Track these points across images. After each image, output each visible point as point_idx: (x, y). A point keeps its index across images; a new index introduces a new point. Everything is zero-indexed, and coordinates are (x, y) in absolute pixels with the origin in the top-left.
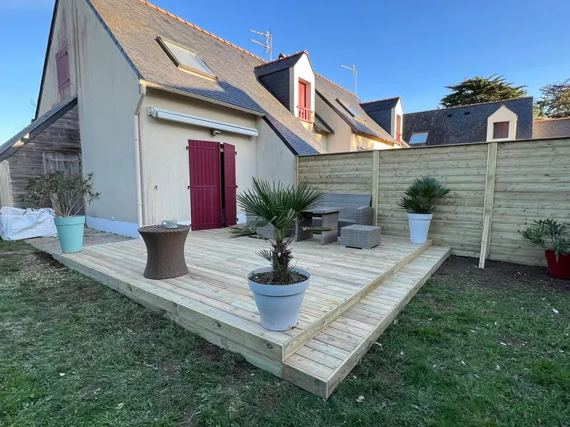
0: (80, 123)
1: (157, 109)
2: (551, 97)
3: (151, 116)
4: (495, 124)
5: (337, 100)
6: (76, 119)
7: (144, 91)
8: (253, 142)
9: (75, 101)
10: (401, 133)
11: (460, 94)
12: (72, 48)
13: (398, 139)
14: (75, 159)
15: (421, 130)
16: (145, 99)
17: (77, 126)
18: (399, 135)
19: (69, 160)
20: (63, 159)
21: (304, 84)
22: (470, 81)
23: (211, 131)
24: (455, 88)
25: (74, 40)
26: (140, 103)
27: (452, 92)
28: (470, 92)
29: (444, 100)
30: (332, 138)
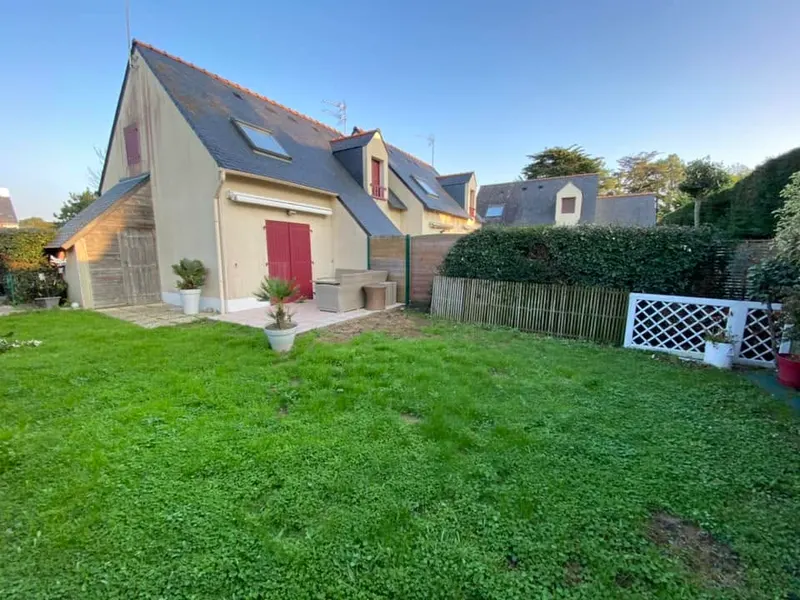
0: (154, 200)
1: (236, 193)
2: (627, 169)
3: (230, 199)
4: (564, 199)
5: (412, 177)
6: (149, 196)
7: (224, 176)
8: (327, 221)
9: (147, 179)
10: (475, 207)
11: (541, 163)
12: (144, 127)
13: (472, 213)
14: (149, 235)
15: (497, 203)
16: (226, 184)
17: (151, 203)
18: (472, 209)
19: (143, 236)
20: (137, 236)
21: (377, 162)
22: (550, 151)
23: (287, 211)
24: (536, 158)
25: (146, 116)
26: (220, 187)
27: (532, 161)
28: (551, 161)
29: (526, 169)
30: (405, 213)
